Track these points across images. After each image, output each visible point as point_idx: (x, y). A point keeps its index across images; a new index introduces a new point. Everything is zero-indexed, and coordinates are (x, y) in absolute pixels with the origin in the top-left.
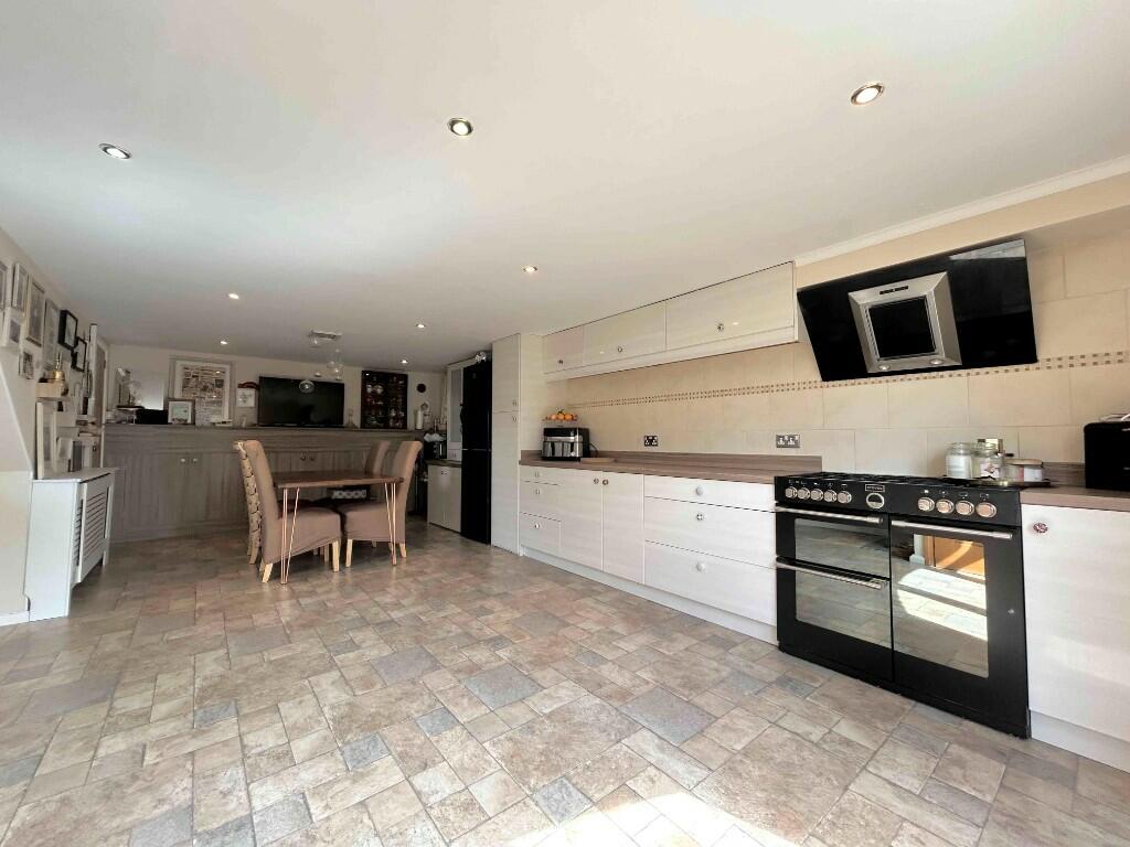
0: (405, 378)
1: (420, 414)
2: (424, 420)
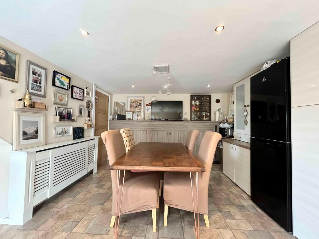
0: (210, 96)
1: (217, 114)
2: (219, 117)
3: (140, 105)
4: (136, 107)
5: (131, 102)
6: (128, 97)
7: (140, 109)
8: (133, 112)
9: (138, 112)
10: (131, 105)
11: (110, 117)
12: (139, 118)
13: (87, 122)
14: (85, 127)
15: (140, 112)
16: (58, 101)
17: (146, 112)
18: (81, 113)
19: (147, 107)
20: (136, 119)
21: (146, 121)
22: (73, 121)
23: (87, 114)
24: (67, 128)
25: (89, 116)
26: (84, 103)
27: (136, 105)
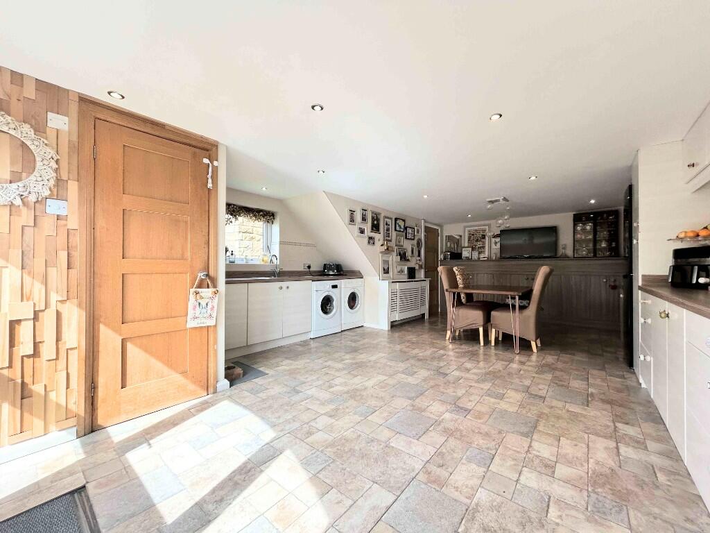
3: (484, 237)
4: (477, 241)
5: (470, 234)
6: (465, 227)
7: (484, 243)
8: (473, 249)
9: (480, 247)
10: (469, 238)
11: (441, 257)
12: (482, 256)
13: (418, 262)
14: (417, 267)
15: (484, 247)
16: (398, 243)
17: (493, 246)
18: (412, 253)
19: (493, 240)
20: (476, 258)
21: (493, 261)
22: (408, 260)
23: (417, 254)
24: (403, 267)
25: (419, 255)
26: (415, 242)
27: (477, 239)
